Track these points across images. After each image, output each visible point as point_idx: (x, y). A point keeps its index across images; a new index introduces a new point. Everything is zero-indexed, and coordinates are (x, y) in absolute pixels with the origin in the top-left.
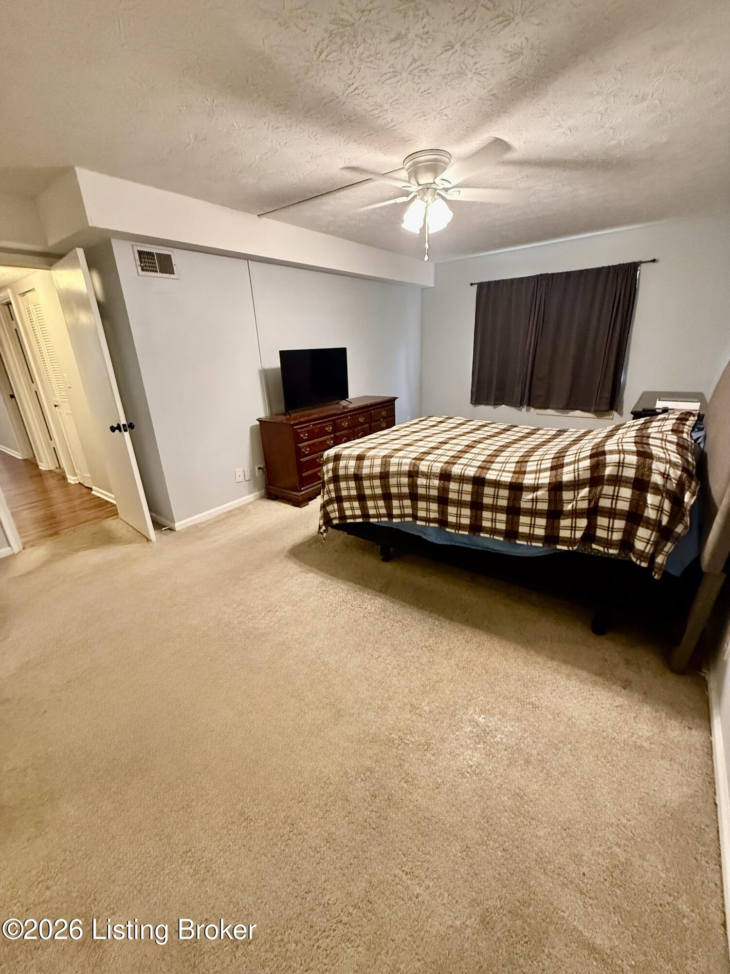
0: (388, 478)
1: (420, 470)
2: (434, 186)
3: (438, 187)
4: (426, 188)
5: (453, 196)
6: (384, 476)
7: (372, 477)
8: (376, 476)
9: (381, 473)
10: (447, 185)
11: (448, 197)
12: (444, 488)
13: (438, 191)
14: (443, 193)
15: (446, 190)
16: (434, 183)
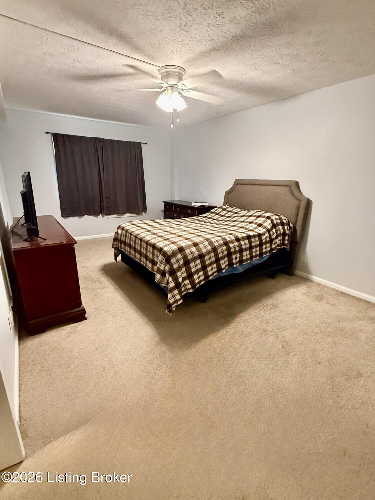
0: (217, 250)
1: (228, 240)
2: (176, 86)
3: (179, 88)
4: (173, 87)
5: (186, 94)
6: (214, 250)
7: (209, 252)
8: (211, 251)
9: (212, 248)
10: (184, 87)
11: (184, 94)
12: (240, 245)
13: (179, 90)
14: (181, 91)
15: (183, 90)
16: (177, 84)
